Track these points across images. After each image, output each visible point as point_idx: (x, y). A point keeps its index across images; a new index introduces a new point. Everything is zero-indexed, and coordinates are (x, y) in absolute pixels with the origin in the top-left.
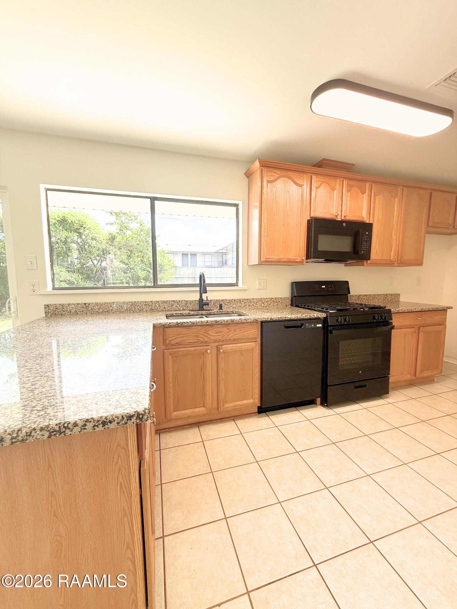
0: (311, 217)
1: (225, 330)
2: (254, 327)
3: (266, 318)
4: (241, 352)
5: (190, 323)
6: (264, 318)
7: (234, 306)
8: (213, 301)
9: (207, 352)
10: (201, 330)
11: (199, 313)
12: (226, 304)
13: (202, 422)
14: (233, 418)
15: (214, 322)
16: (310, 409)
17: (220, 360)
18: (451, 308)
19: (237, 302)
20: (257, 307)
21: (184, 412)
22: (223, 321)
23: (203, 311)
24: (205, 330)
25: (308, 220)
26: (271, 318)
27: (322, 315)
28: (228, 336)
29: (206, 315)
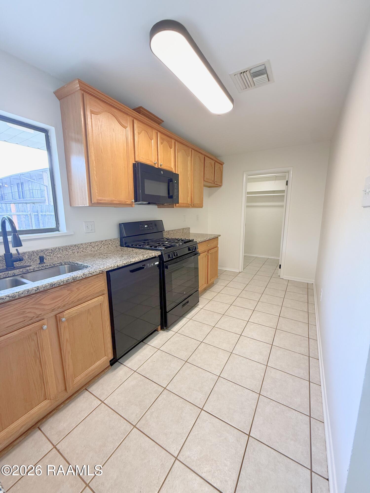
0: (135, 161)
1: (65, 292)
2: (100, 279)
3: (113, 266)
4: (88, 311)
5: (7, 298)
6: (110, 267)
7: (59, 256)
8: (27, 254)
9: (42, 328)
10: (28, 303)
11: (8, 274)
12: (48, 254)
13: (43, 418)
14: (84, 388)
15: (48, 287)
16: (155, 338)
17: (62, 330)
18: (220, 236)
19: (62, 250)
20: (88, 252)
21: (12, 426)
22: (62, 282)
23: (15, 271)
24: (36, 300)
25: (133, 163)
26: (117, 265)
27: (158, 253)
28: (70, 298)
29: (20, 274)
